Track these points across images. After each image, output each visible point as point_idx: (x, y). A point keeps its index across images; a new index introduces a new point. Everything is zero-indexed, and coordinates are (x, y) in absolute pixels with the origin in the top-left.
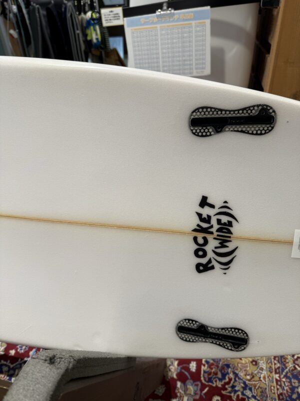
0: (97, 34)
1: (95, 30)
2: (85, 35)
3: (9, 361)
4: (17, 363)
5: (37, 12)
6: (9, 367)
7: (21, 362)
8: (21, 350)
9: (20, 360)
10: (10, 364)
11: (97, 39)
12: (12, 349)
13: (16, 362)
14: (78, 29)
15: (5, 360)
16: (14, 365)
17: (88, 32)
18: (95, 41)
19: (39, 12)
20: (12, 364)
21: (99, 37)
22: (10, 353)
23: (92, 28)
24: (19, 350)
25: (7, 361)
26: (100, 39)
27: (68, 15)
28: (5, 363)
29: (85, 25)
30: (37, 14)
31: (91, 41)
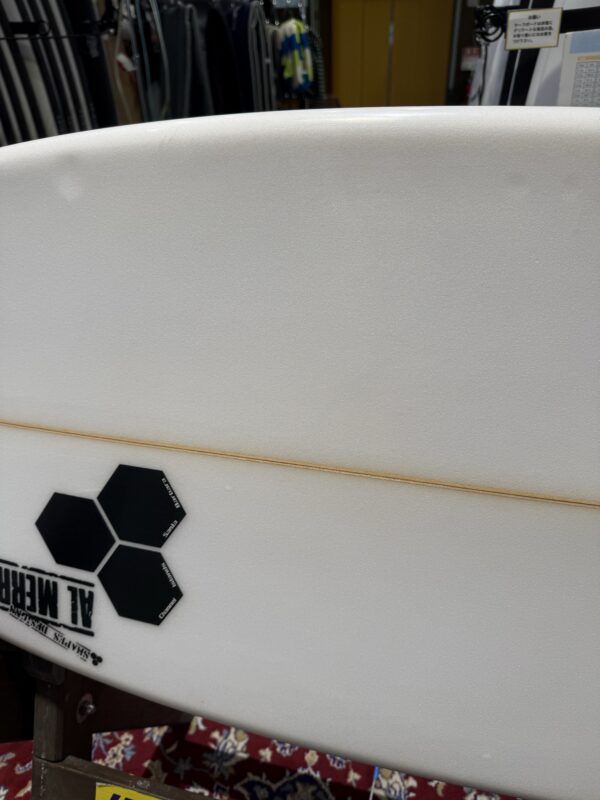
0: (305, 67)
1: (302, 58)
2: (280, 69)
3: (264, 776)
4: (285, 780)
5: (187, 17)
6: (269, 789)
7: (292, 778)
8: (284, 748)
9: (288, 773)
10: (268, 783)
11: (305, 77)
12: (264, 747)
13: (280, 779)
14: (267, 56)
15: (255, 774)
16: (279, 784)
17: (287, 61)
18: (300, 80)
19: (191, 20)
20: (274, 782)
21: (310, 72)
22: (261, 757)
23: (296, 53)
24: (278, 749)
25: (261, 776)
26: (311, 78)
27: (252, 25)
28: (257, 778)
29: (279, 47)
30: (188, 23)
31: (291, 80)
